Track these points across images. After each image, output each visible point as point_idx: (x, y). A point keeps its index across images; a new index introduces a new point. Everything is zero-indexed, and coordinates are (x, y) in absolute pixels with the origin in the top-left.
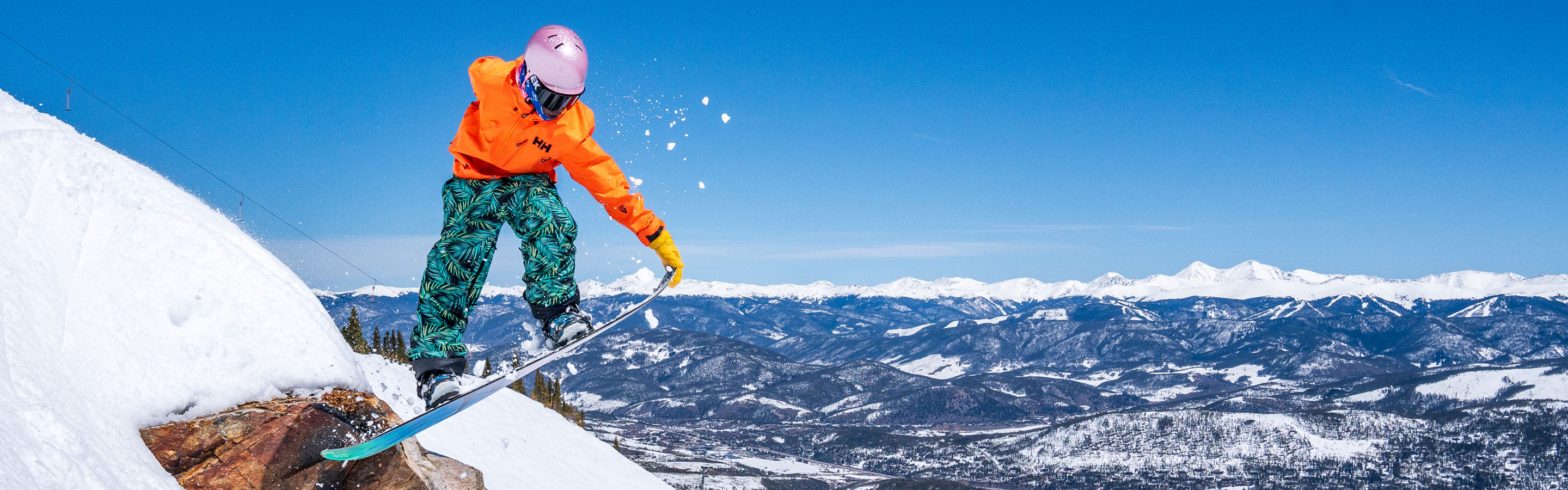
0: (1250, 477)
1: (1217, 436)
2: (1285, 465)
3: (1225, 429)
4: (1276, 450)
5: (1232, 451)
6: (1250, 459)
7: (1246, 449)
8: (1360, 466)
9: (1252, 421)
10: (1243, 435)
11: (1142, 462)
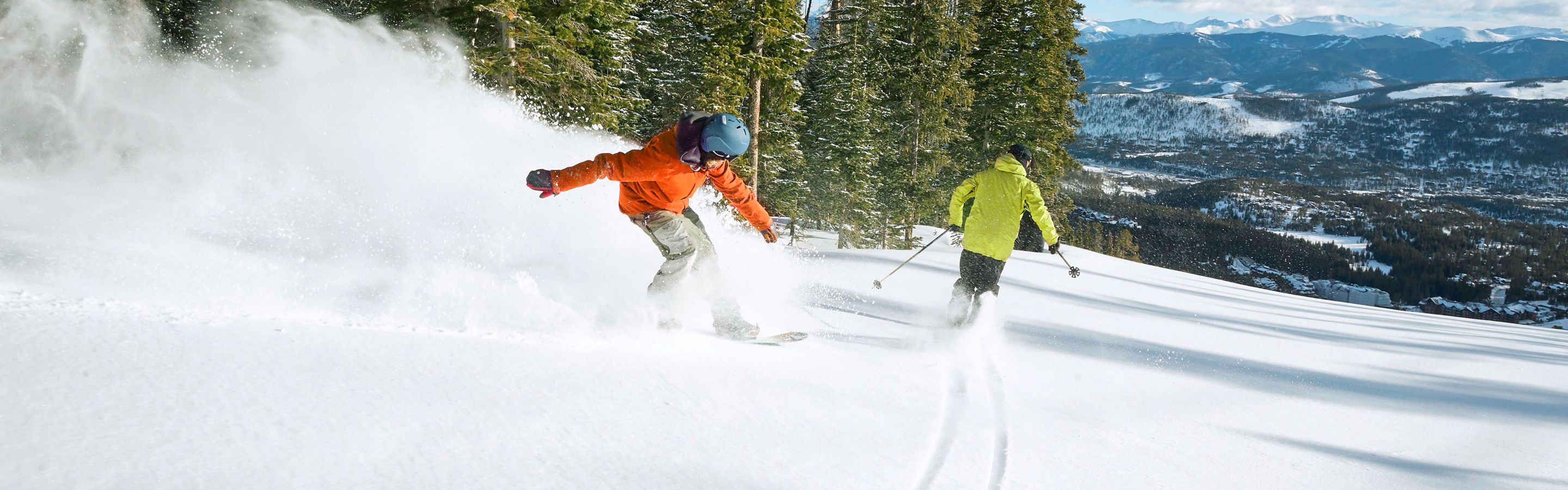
0: (1186, 145)
1: (1172, 113)
2: (1219, 138)
3: (1180, 109)
4: (1217, 126)
5: (1180, 125)
6: (1191, 132)
7: (1191, 124)
8: (1283, 141)
9: (1205, 103)
10: (1194, 113)
11: (1105, 130)
